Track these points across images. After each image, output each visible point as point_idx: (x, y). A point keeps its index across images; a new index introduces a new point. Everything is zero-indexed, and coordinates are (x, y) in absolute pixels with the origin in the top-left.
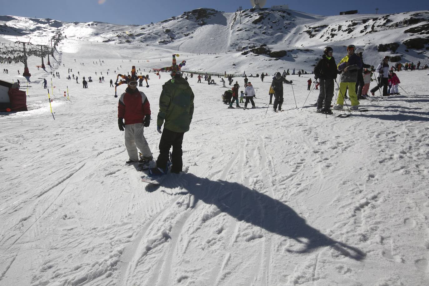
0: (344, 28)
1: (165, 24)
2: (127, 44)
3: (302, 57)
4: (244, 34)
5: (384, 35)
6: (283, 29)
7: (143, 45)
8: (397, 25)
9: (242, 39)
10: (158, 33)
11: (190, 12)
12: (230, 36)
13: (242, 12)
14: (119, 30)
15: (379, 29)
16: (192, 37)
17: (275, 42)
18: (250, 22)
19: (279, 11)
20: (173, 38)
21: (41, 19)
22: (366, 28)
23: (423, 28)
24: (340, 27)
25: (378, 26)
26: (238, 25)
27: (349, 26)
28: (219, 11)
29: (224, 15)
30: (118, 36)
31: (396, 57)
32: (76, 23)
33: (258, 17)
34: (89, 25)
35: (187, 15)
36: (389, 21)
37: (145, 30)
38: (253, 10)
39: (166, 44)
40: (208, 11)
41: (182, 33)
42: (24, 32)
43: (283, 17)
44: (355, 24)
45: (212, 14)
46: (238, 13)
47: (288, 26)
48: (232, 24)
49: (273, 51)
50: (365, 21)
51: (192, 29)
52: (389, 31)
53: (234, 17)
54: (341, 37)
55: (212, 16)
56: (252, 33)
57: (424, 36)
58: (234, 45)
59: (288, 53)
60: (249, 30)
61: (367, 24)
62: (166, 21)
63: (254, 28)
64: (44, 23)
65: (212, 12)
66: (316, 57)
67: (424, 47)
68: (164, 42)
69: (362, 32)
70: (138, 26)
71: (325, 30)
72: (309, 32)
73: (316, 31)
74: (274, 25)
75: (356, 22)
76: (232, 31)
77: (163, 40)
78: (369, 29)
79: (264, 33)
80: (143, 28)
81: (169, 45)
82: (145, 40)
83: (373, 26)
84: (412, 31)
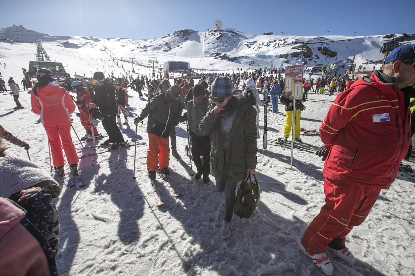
0: (265, 44)
1: (164, 39)
2: (144, 52)
3: (244, 60)
4: (211, 46)
5: (283, 49)
6: (233, 43)
7: (155, 52)
8: (289, 44)
9: (211, 49)
10: (161, 45)
11: (178, 32)
12: (204, 46)
13: (209, 31)
14: (136, 43)
15: (281, 46)
16: (182, 47)
17: (229, 51)
18: (215, 39)
19: (231, 32)
20: (170, 48)
21: (87, 37)
22: (275, 45)
23: (299, 47)
24: (263, 43)
25: (281, 44)
26: (208, 40)
27: (268, 43)
28: (195, 31)
29: (198, 34)
30: (138, 47)
31: (287, 61)
32: (108, 39)
33: (219, 35)
34: (117, 40)
35: (177, 34)
36: (285, 42)
37: (152, 43)
38: (215, 31)
39: (167, 52)
40: (189, 31)
41: (175, 45)
42: (79, 46)
43: (233, 35)
44: (270, 42)
45: (192, 33)
46: (207, 32)
47: (236, 41)
48: (204, 39)
49: (230, 57)
50: (275, 41)
51: (180, 42)
52: (285, 48)
53: (205, 35)
54: (264, 49)
55: (192, 34)
56: (216, 45)
57: (299, 51)
58: (206, 52)
59: (237, 59)
60: (214, 43)
61: (275, 43)
62: (164, 37)
63: (217, 42)
64: (89, 40)
65: (192, 32)
66: (251, 60)
67: (298, 56)
68: (166, 51)
69: (273, 47)
70: (147, 40)
71: (255, 44)
72: (247, 45)
73: (251, 44)
74: (228, 41)
75: (271, 41)
76: (204, 44)
77: (165, 49)
78: (277, 46)
79: (223, 45)
80: (151, 42)
81: (168, 52)
82: (154, 49)
83: (279, 44)
84: (295, 48)
